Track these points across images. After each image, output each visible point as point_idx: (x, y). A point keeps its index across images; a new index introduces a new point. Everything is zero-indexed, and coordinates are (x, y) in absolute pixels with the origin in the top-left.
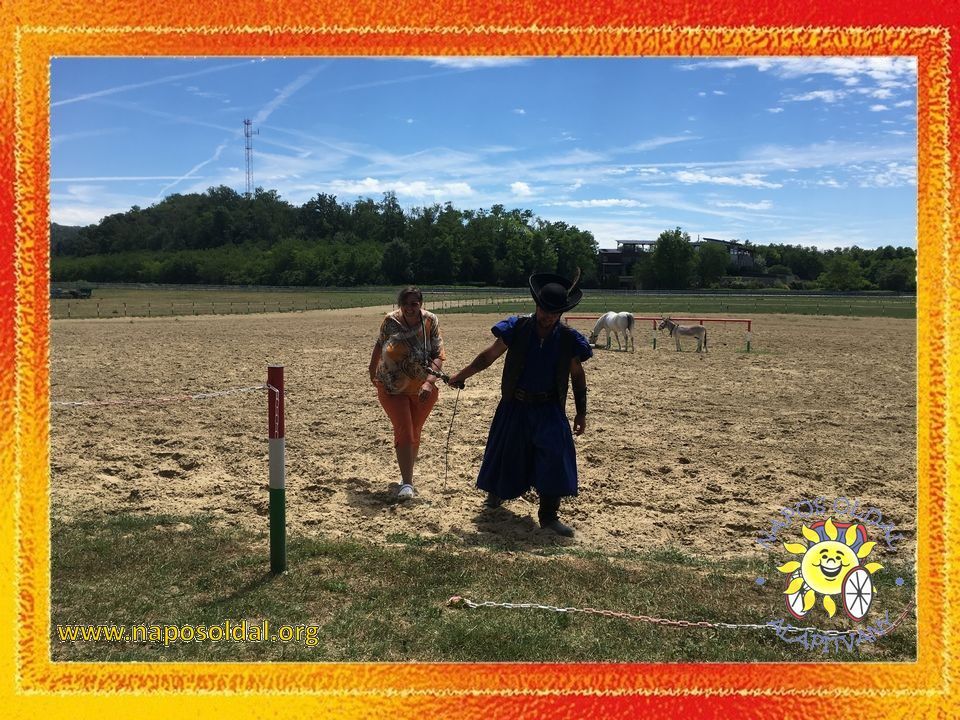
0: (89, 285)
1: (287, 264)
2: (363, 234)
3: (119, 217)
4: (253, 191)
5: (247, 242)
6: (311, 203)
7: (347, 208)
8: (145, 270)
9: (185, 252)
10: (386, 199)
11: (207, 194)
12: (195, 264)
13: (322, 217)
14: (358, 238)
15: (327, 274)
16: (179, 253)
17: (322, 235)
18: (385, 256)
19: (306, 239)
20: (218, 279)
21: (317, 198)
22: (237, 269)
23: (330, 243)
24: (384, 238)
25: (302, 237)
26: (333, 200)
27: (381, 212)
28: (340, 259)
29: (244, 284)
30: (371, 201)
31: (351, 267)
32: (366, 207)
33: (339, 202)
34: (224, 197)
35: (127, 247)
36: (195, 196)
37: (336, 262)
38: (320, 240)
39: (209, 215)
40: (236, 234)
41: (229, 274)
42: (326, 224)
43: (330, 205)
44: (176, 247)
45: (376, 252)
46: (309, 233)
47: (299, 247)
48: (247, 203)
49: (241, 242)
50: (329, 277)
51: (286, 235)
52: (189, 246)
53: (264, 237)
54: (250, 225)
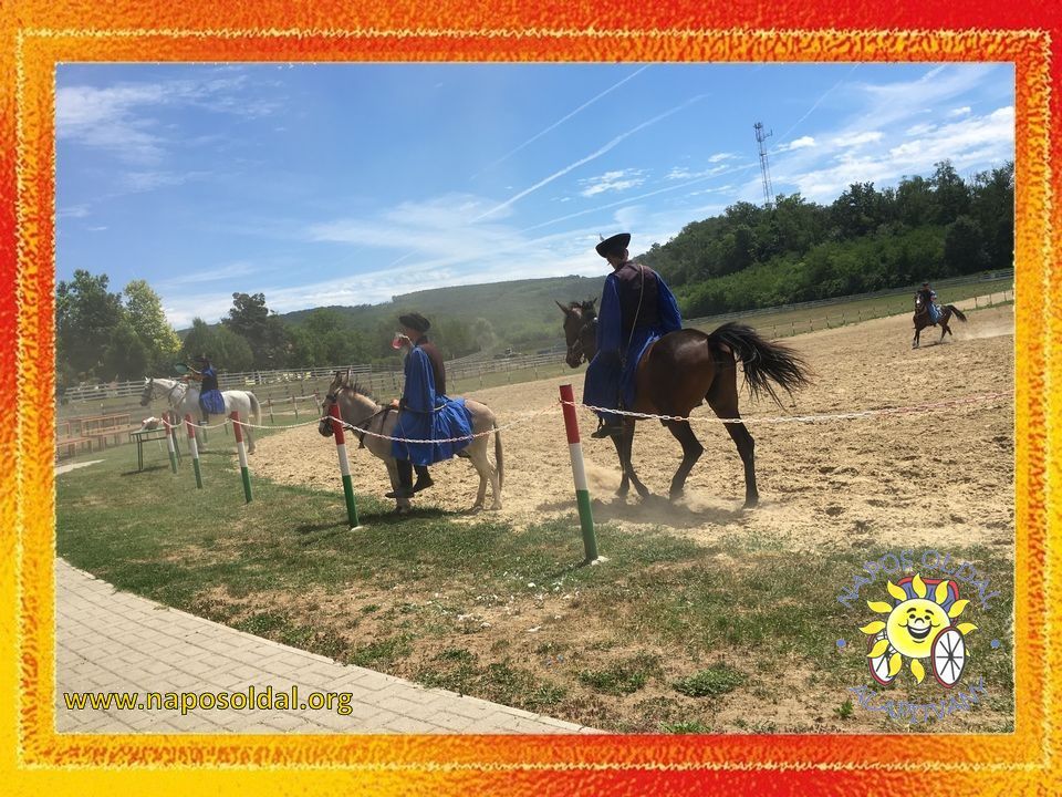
1: (823, 273)
2: (914, 221)
4: (773, 200)
5: (775, 258)
6: (844, 198)
7: (889, 193)
9: (710, 281)
10: (938, 172)
11: (725, 214)
12: (722, 293)
13: (860, 210)
14: (908, 227)
15: (875, 276)
16: (704, 284)
17: (862, 233)
18: (948, 241)
21: (850, 190)
22: (768, 290)
23: (873, 240)
24: (942, 220)
25: (838, 239)
26: (870, 188)
27: (933, 189)
28: (888, 256)
29: (778, 304)
30: (918, 179)
31: (904, 263)
32: (913, 188)
33: (877, 189)
34: (744, 214)
36: (712, 219)
37: (884, 260)
38: (860, 238)
39: (729, 236)
40: (761, 252)
41: (759, 297)
42: (865, 218)
43: (867, 195)
44: (700, 278)
45: (935, 238)
46: (845, 233)
47: (836, 252)
48: (768, 215)
49: (767, 259)
50: (878, 280)
51: (818, 241)
52: (713, 275)
53: (793, 248)
54: (775, 238)
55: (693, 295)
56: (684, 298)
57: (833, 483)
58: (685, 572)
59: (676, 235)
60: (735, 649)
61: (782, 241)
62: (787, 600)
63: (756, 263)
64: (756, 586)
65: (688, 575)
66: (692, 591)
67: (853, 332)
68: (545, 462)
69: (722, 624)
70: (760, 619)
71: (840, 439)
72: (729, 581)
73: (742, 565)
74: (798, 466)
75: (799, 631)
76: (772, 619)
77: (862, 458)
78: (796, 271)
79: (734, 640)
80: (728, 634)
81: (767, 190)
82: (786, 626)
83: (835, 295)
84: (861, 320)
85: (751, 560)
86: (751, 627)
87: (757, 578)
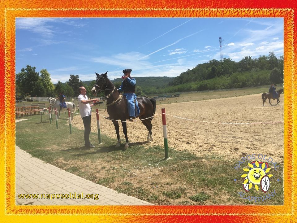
0: (178, 93)
1: (235, 81)
2: (262, 68)
3: (184, 73)
4: (223, 59)
5: (222, 76)
6: (243, 60)
7: (256, 60)
8: (192, 88)
9: (203, 81)
10: (270, 55)
11: (209, 62)
12: (206, 84)
13: (247, 64)
14: (260, 70)
15: (250, 83)
16: (202, 81)
17: (247, 70)
18: (271, 74)
19: (241, 72)
20: (214, 88)
21: (244, 58)
22: (219, 84)
23: (250, 72)
24: (270, 68)
25: (240, 71)
26: (250, 58)
27: (268, 59)
28: (254, 77)
29: (222, 89)
30: (264, 56)
31: (258, 79)
32: (262, 59)
33: (252, 59)
34: (214, 63)
35: (187, 81)
36: (205, 64)
37: (252, 78)
38: (246, 72)
39: (210, 69)
40: (218, 73)
41: (217, 86)
42: (248, 66)
43: (249, 60)
44: (201, 80)
45: (267, 73)
46: (242, 70)
47: (239, 75)
48: (221, 63)
49: (220, 76)
50: (251, 83)
51: (234, 72)
52: (204, 79)
53: (227, 74)
54: (223, 70)
55: (198, 84)
56: (196, 85)
57: (236, 141)
58: (193, 164)
59: (195, 67)
60: (207, 188)
61: (224, 71)
62: (222, 174)
63: (217, 77)
64: (214, 170)
65: (194, 165)
66: (195, 169)
67: (242, 98)
68: (154, 129)
69: (204, 180)
70: (214, 180)
71: (238, 128)
72: (206, 168)
73: (210, 163)
74: (226, 135)
75: (226, 184)
76: (218, 180)
77: (244, 135)
78: (228, 80)
79: (207, 185)
80: (205, 184)
81: (221, 57)
82: (222, 182)
83: (238, 87)
84: (245, 95)
85: (212, 162)
86: (212, 182)
87: (214, 167)
